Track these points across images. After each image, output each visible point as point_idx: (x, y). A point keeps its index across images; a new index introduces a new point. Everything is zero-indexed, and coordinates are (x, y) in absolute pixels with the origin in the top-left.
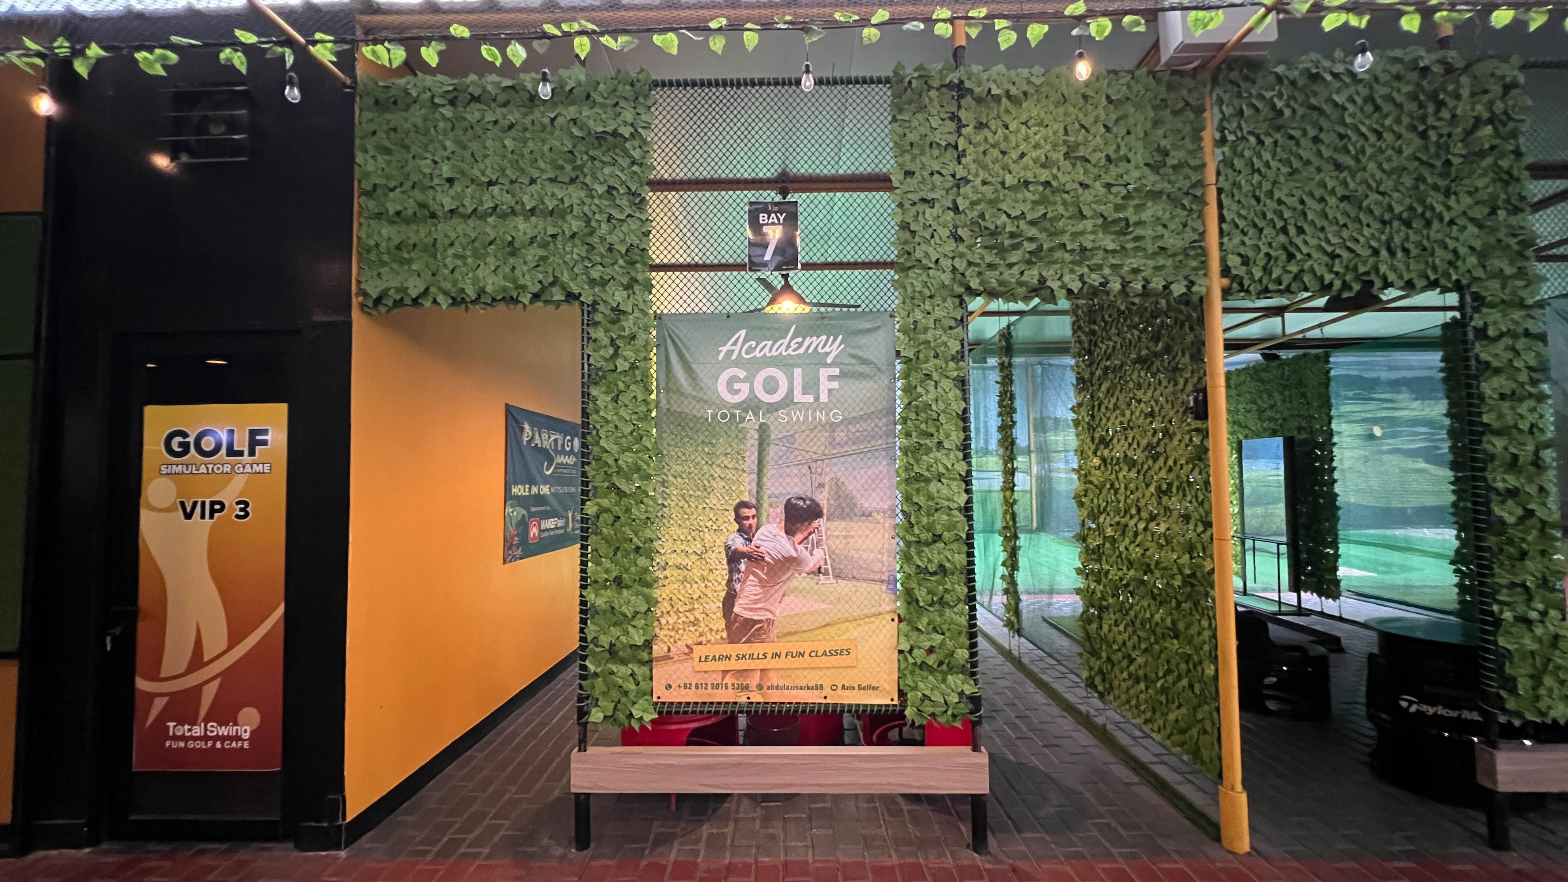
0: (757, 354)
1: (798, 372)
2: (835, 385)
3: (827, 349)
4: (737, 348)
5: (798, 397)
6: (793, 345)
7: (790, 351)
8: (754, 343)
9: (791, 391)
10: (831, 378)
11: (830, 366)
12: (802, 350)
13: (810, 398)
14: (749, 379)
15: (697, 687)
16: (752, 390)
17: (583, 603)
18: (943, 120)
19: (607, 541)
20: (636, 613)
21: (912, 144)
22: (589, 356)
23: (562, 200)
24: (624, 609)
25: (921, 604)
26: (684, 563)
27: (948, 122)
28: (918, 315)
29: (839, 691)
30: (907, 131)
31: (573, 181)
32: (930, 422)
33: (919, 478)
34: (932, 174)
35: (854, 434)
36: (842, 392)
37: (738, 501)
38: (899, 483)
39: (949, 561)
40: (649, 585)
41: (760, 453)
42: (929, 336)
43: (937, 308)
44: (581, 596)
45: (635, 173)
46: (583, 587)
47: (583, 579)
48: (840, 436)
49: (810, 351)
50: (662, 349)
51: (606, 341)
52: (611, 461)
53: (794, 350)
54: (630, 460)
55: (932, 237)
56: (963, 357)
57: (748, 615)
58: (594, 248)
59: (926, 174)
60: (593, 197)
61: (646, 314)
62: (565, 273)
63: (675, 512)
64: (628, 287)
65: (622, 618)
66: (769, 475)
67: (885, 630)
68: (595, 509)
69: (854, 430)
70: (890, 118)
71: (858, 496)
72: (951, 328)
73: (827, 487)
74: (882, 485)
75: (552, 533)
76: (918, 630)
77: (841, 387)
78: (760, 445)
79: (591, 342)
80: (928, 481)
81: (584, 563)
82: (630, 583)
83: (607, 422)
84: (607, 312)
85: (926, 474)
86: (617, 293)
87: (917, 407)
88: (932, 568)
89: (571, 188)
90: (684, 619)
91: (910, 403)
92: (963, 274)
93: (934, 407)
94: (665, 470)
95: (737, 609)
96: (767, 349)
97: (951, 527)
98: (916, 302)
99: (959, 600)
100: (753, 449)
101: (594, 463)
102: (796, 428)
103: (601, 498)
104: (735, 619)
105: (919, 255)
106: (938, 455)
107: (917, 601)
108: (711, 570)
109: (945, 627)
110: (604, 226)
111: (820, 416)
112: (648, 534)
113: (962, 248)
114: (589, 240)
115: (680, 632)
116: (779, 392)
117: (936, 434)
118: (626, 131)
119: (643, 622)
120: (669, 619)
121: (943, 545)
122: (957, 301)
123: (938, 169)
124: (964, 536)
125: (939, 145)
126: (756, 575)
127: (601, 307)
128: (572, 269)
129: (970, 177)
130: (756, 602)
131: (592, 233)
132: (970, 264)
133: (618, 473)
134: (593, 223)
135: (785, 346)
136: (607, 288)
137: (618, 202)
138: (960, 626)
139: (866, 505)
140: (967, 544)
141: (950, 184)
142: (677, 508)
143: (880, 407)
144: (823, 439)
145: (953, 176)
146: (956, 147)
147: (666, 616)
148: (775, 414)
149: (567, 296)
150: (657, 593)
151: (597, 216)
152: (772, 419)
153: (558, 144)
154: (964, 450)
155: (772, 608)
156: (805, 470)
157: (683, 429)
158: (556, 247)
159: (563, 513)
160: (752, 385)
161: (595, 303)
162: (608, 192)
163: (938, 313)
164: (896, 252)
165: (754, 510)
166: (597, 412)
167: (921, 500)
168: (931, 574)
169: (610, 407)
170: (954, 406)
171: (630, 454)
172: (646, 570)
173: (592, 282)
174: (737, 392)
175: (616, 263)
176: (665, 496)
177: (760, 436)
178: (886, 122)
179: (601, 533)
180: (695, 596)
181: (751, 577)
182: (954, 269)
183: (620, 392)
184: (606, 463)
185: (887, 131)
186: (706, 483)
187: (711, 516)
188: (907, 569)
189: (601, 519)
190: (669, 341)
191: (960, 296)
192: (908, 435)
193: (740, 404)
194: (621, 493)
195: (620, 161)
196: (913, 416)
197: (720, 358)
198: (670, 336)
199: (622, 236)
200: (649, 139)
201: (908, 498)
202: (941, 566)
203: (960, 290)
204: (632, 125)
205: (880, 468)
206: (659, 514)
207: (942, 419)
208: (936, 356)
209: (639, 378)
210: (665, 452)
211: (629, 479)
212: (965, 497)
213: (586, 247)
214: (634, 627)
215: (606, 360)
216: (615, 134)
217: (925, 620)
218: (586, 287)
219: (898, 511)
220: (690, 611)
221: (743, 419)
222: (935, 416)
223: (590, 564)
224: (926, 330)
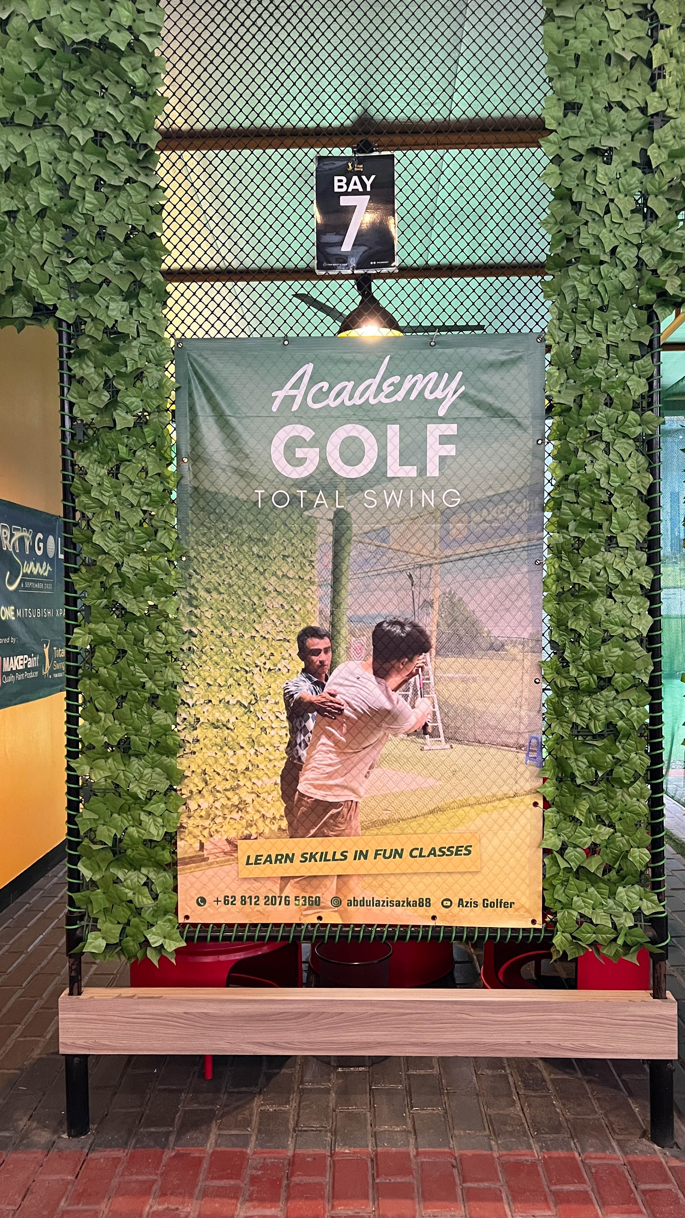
0: (331, 402)
1: (393, 431)
2: (450, 450)
3: (438, 394)
4: (299, 394)
5: (394, 469)
6: (386, 389)
7: (382, 398)
8: (325, 385)
9: (382, 460)
10: (444, 440)
11: (443, 420)
12: (399, 396)
13: (411, 471)
14: (319, 442)
15: (243, 901)
16: (323, 459)
17: (72, 779)
18: (628, 17)
19: (106, 687)
20: (153, 793)
21: (577, 58)
22: (71, 405)
23: (22, 155)
24: (134, 788)
25: (579, 781)
26: (224, 720)
27: (636, 21)
28: (582, 338)
29: (455, 908)
30: (570, 35)
31: (38, 123)
32: (597, 506)
33: (578, 592)
34: (609, 108)
35: (477, 524)
36: (461, 459)
37: (304, 626)
38: (547, 600)
39: (622, 717)
40: (171, 752)
41: (336, 555)
42: (599, 371)
43: (611, 327)
44: (69, 768)
45: (136, 108)
46: (71, 755)
47: (70, 743)
48: (458, 527)
49: (413, 397)
50: (184, 393)
51: (97, 381)
52: (109, 567)
53: (387, 397)
54: (139, 566)
55: (607, 211)
56: (650, 404)
57: (319, 795)
58: (75, 233)
59: (599, 107)
60: (71, 150)
61: (158, 339)
62: (32, 274)
63: (209, 642)
64: (129, 296)
65: (131, 801)
66: (350, 586)
67: (523, 820)
68: (89, 638)
69: (478, 519)
70: (542, 15)
71: (483, 619)
72: (633, 358)
73: (436, 606)
74: (519, 604)
75: (20, 677)
76: (574, 820)
77: (459, 452)
78: (337, 542)
79: (74, 383)
80: (592, 596)
81: (72, 720)
82: (143, 750)
83: (103, 507)
84: (99, 336)
85: (589, 585)
86: (112, 305)
87: (578, 483)
88: (597, 727)
89: (37, 136)
90: (224, 801)
91: (566, 477)
92: (654, 272)
93: (603, 483)
94: (193, 581)
95: (302, 787)
96: (345, 395)
97: (626, 667)
98: (579, 316)
99: (636, 777)
100: (325, 548)
101: (84, 570)
102: (390, 515)
103: (97, 623)
104: (299, 800)
105: (585, 240)
106: (609, 556)
107: (573, 777)
108: (264, 729)
109: (615, 815)
110: (89, 197)
111: (428, 498)
112: (170, 675)
113: (653, 230)
114: (67, 220)
115: (218, 820)
116: (365, 461)
117: (606, 524)
118: (120, 40)
119: (163, 806)
120: (201, 801)
121: (614, 693)
122: (644, 314)
123: (619, 98)
124: (646, 680)
125: (621, 59)
126: (330, 736)
127: (89, 328)
128: (42, 267)
129: (670, 112)
130: (330, 776)
131: (71, 208)
132: (666, 254)
133: (121, 585)
134: (72, 193)
135: (374, 388)
136: (97, 297)
137: (110, 157)
138: (638, 814)
139: (496, 633)
140: (651, 692)
141: (638, 124)
142: (211, 637)
143: (520, 484)
144: (431, 533)
145: (643, 110)
146: (649, 62)
147: (198, 797)
148: (359, 495)
149: (35, 310)
150: (182, 764)
151: (78, 181)
152: (354, 502)
153: (14, 62)
154: (650, 548)
155: (354, 785)
156: (403, 579)
157: (219, 518)
158: (16, 232)
159: (36, 648)
160: (323, 449)
161: (79, 322)
162: (94, 140)
163: (614, 334)
164: (549, 237)
165: (327, 640)
166: (88, 492)
167: (580, 625)
168: (595, 737)
169: (107, 484)
170: (635, 481)
171: (139, 557)
172: (166, 730)
173: (74, 288)
174: (301, 462)
175: (109, 257)
176: (195, 619)
177: (336, 529)
178: (537, 22)
179: (97, 675)
180: (241, 767)
181: (324, 740)
182: (640, 264)
183: (122, 461)
184: (103, 569)
185: (537, 36)
186: (256, 599)
187: (264, 648)
188: (557, 729)
189: (97, 654)
190: (195, 382)
191: (649, 307)
192: (562, 526)
193: (306, 480)
194: (126, 616)
195: (113, 90)
196: (570, 496)
197: (274, 409)
198: (196, 373)
199: (117, 211)
200: (157, 53)
201: (560, 623)
202: (610, 725)
203: (648, 297)
204: (130, 29)
205: (518, 576)
206: (185, 647)
207: (617, 501)
208: (609, 403)
209: (149, 440)
210: (192, 554)
211: (137, 593)
212: (649, 621)
213: (62, 231)
214: (150, 813)
215: (99, 411)
216: (104, 44)
217: (585, 805)
218: (64, 295)
219: (545, 642)
220: (233, 789)
221: (309, 504)
222: (604, 497)
223: (81, 721)
224: (593, 362)
